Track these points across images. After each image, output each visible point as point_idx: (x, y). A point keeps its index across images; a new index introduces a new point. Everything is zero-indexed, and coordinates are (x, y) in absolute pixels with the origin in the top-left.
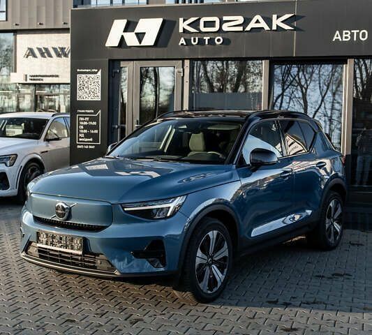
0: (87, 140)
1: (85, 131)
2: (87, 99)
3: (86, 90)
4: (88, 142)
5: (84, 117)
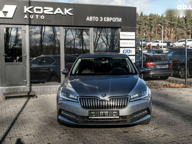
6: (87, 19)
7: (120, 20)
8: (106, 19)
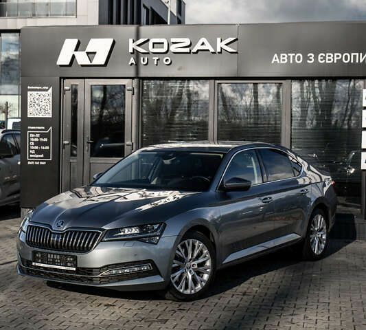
0: (37, 156)
1: (37, 148)
2: (38, 116)
3: (37, 107)
4: (39, 158)
5: (35, 134)
6: (274, 60)
7: (363, 58)
8: (325, 58)
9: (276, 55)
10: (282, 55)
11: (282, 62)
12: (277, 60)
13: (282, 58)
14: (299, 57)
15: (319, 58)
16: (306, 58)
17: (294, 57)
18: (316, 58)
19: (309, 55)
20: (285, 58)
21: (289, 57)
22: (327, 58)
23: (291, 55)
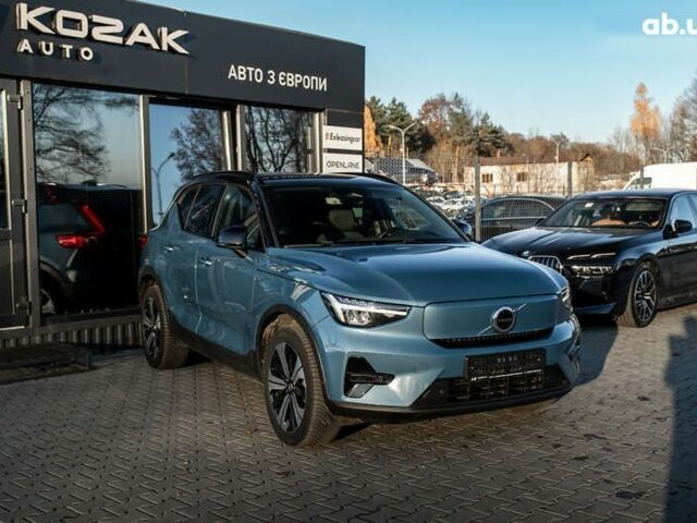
6: (231, 74)
7: (322, 84)
8: (285, 80)
9: (233, 67)
10: (240, 67)
11: (240, 78)
12: (235, 75)
13: (240, 73)
14: (259, 73)
15: (281, 79)
16: (267, 77)
17: (253, 72)
18: (277, 77)
19: (270, 72)
20: (243, 73)
21: (247, 72)
22: (288, 79)
23: (251, 69)
